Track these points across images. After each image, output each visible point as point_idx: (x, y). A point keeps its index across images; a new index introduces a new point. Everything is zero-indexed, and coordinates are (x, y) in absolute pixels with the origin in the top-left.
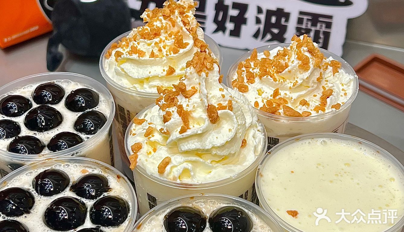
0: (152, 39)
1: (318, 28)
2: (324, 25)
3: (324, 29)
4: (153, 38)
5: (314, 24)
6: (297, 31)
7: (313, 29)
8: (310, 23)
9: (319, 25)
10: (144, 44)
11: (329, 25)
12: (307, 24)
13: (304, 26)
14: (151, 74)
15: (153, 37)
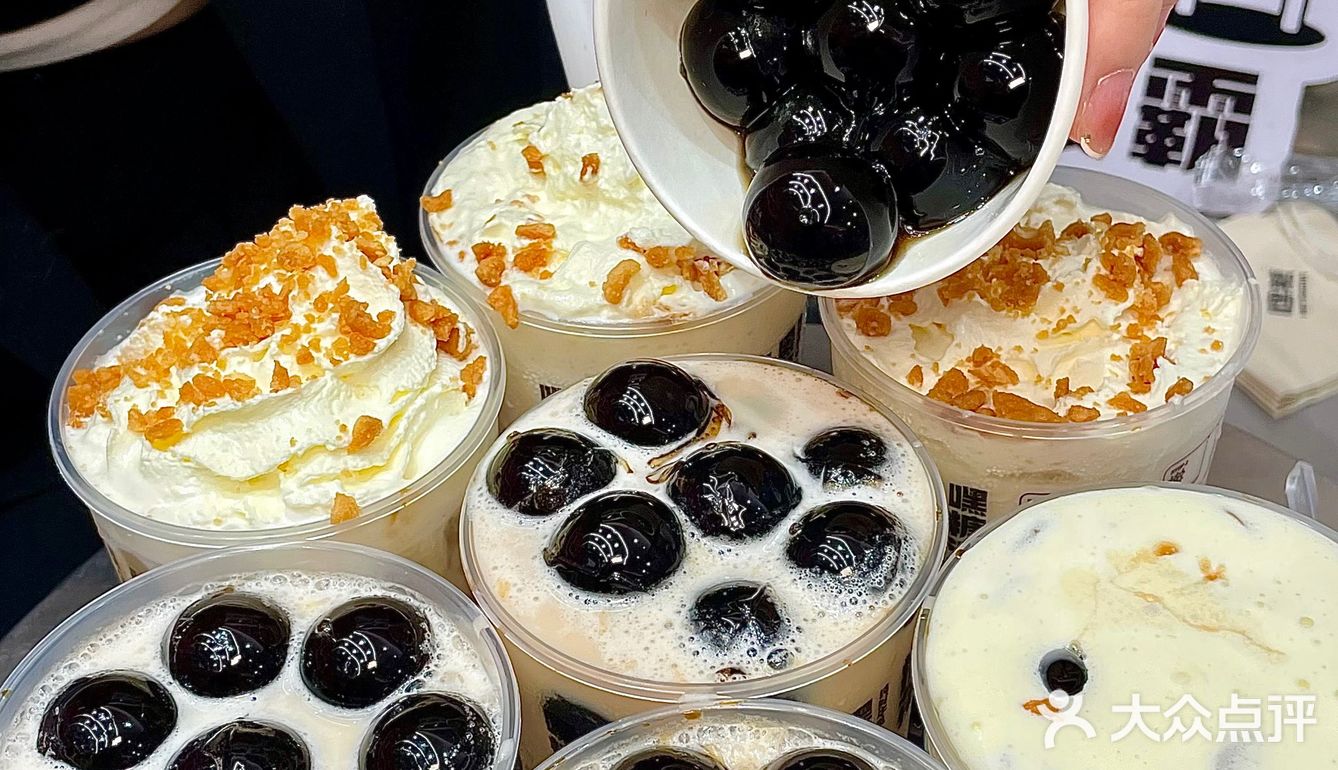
0: (268, 336)
1: (1210, 110)
2: (1229, 103)
3: (1228, 114)
4: (269, 332)
5: (1199, 98)
6: (1145, 118)
7: (1196, 112)
8: (1184, 95)
9: (1213, 100)
10: (241, 359)
11: (1245, 103)
12: (1177, 96)
13: (1165, 104)
14: (298, 446)
15: (268, 327)
